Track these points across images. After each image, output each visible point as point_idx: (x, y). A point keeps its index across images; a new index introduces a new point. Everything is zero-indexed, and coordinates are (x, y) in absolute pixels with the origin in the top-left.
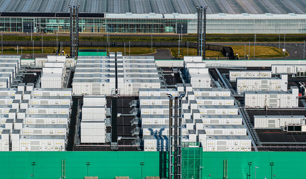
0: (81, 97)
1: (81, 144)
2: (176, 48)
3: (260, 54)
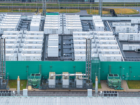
0: (48, 35)
1: (48, 57)
2: (89, 10)
3: (127, 13)
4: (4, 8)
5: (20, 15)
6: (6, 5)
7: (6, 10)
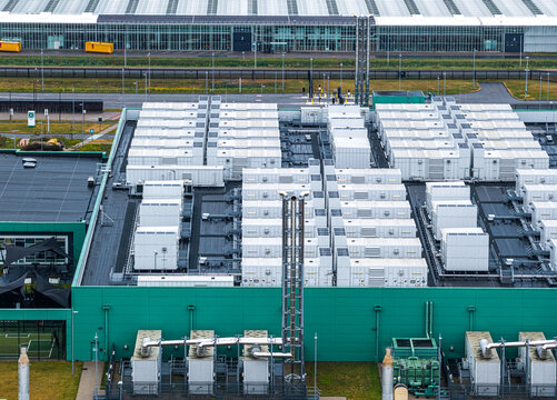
1: (447, 272)
2: (514, 81)
4: (175, 77)
5: (275, 106)
6: (176, 65)
7: (182, 85)
